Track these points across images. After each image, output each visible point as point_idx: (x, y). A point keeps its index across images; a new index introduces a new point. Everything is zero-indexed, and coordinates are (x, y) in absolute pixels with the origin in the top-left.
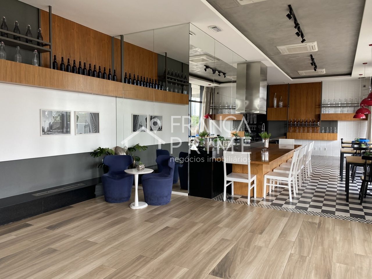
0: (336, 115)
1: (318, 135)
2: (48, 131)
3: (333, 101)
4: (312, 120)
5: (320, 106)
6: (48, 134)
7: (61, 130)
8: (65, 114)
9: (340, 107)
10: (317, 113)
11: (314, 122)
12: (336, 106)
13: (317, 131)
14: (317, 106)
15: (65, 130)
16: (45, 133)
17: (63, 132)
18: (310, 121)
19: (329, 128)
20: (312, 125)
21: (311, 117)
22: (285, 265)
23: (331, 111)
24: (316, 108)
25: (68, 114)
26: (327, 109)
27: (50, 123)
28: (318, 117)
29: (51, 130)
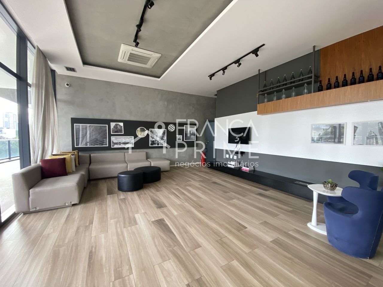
2: (318, 140)
6: (317, 143)
7: (333, 140)
8: (338, 126)
15: (337, 140)
16: (314, 142)
17: (334, 142)
22: (129, 252)
25: (342, 126)
27: (320, 134)
29: (321, 140)
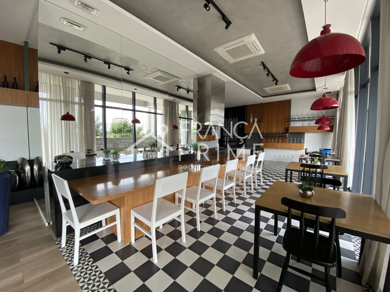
0: (303, 127)
1: (287, 145)
3: (300, 116)
4: (282, 132)
5: (289, 120)
9: (307, 120)
10: (286, 126)
11: (283, 133)
12: (304, 120)
13: (286, 141)
14: (287, 121)
18: (280, 133)
19: (297, 139)
20: (281, 136)
21: (281, 130)
23: (299, 124)
24: (285, 122)
26: (295, 122)
28: (287, 130)
